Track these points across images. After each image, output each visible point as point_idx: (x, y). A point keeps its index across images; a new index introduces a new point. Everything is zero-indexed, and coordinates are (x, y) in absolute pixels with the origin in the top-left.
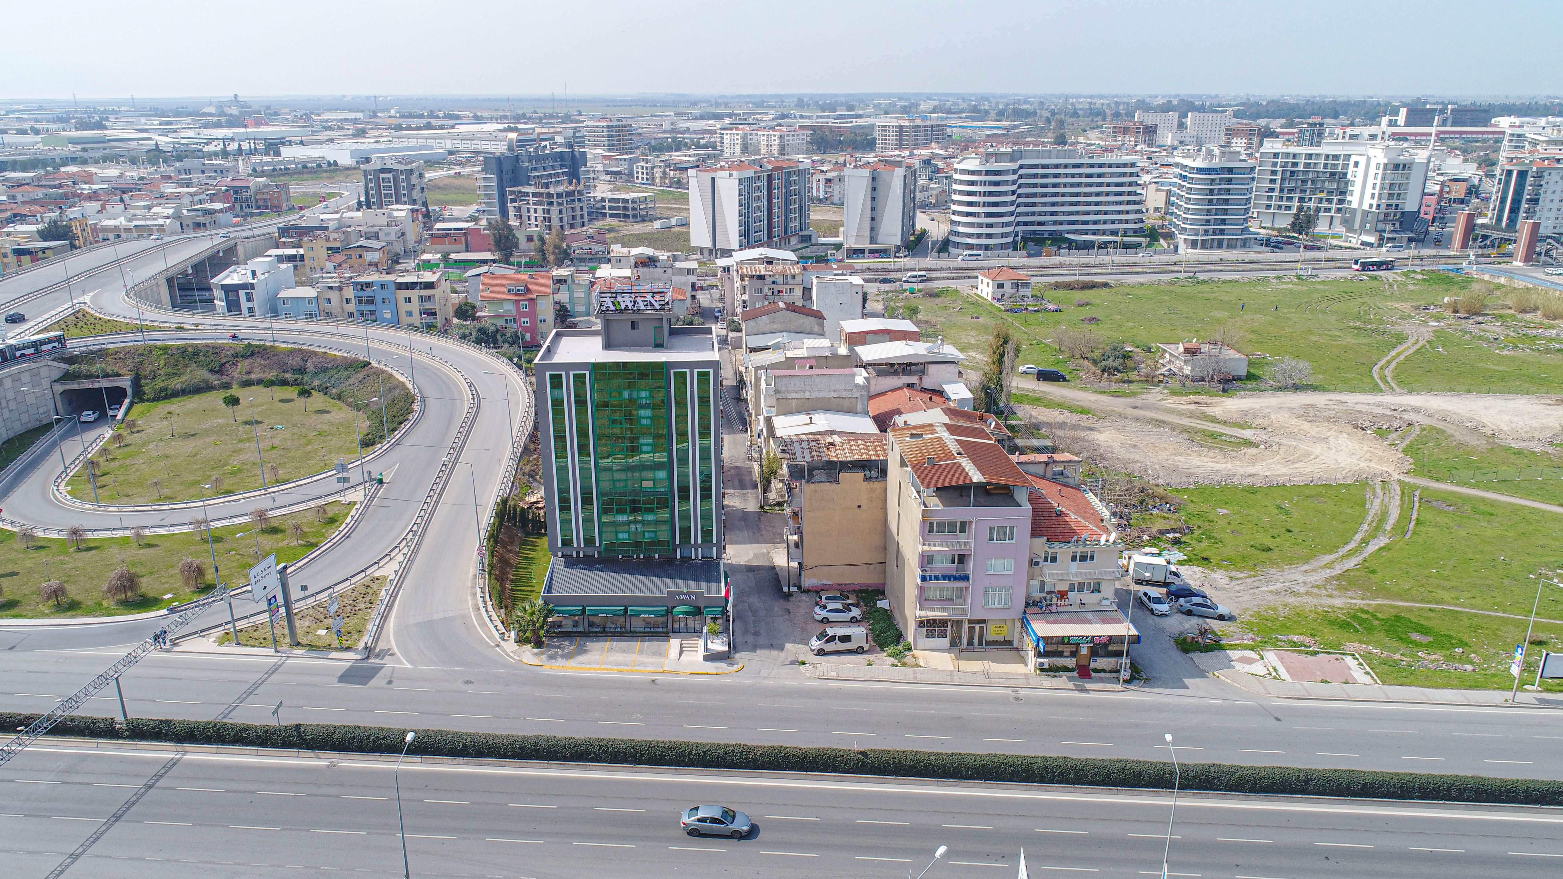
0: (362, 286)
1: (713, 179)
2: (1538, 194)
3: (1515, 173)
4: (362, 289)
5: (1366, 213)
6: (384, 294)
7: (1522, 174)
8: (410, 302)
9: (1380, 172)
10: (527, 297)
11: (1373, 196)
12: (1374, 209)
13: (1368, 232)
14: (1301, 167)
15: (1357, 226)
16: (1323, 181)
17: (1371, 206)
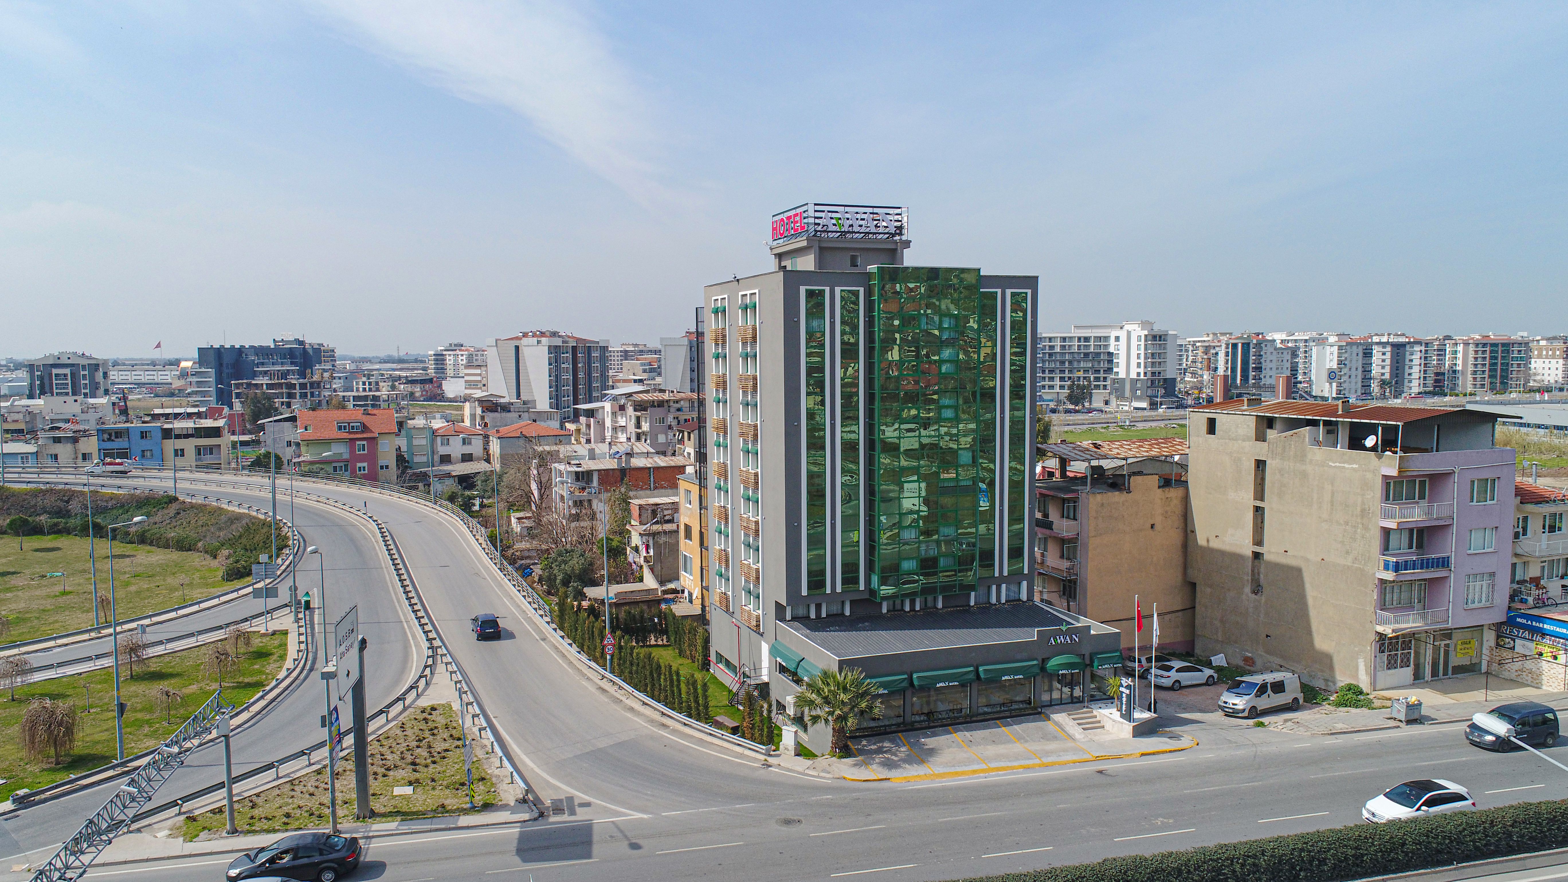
0: (110, 435)
2: (1260, 363)
3: (1240, 345)
4: (109, 439)
5: (1134, 382)
6: (145, 444)
7: (1246, 346)
8: (183, 455)
9: (1142, 343)
10: (365, 435)
11: (1139, 365)
12: (1142, 377)
13: (1138, 399)
14: (1058, 349)
15: (1127, 393)
16: (1079, 361)
17: (1139, 374)
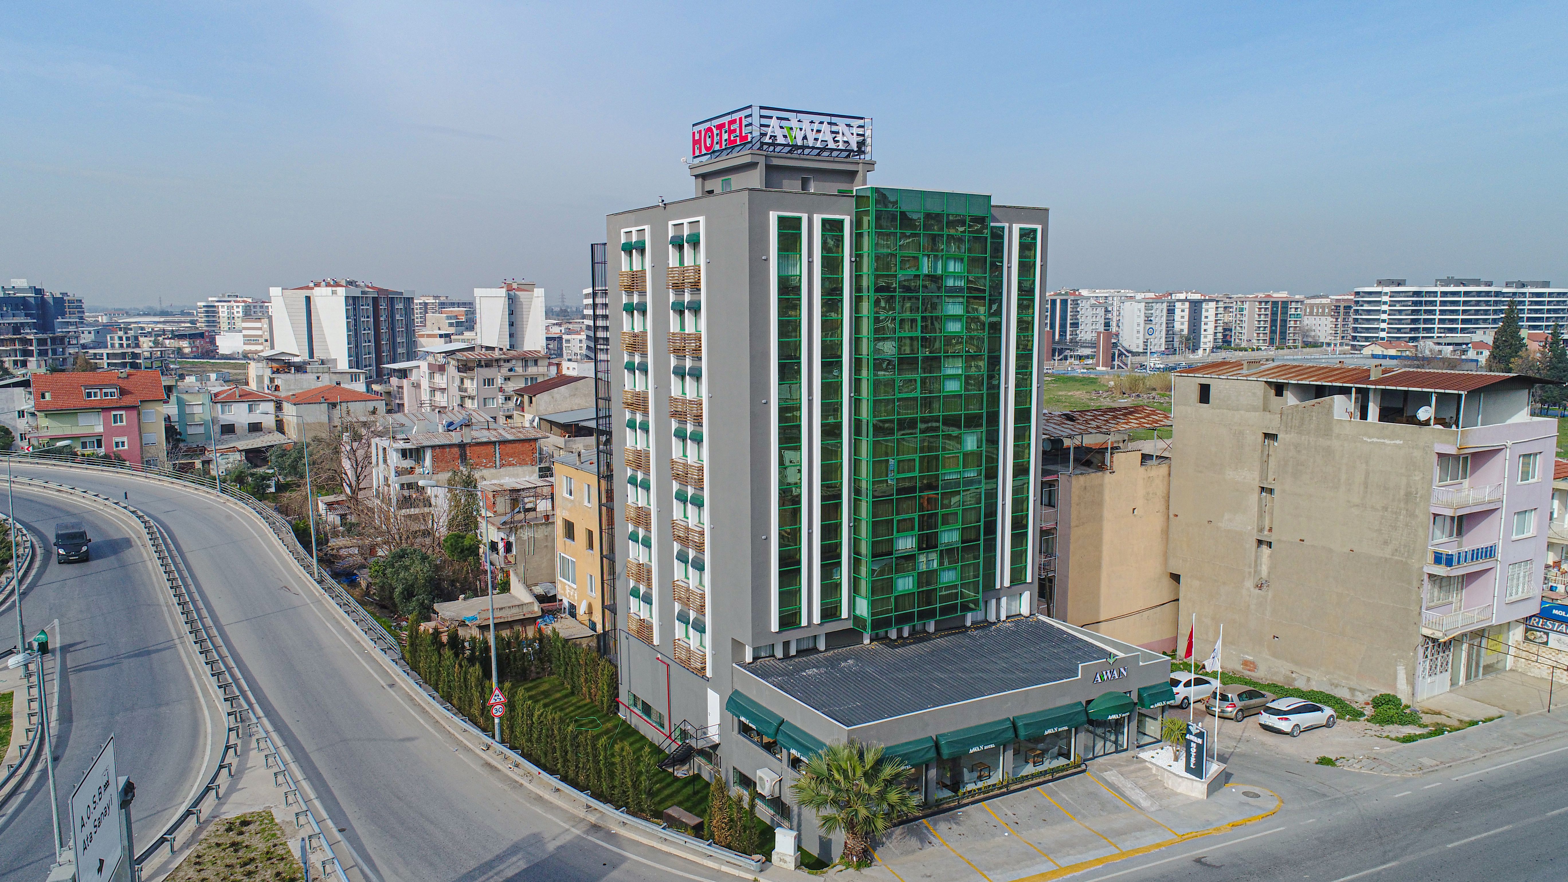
1: (308, 299)
2: (1077, 319)
3: (1059, 301)
7: (1064, 302)
10: (122, 404)
